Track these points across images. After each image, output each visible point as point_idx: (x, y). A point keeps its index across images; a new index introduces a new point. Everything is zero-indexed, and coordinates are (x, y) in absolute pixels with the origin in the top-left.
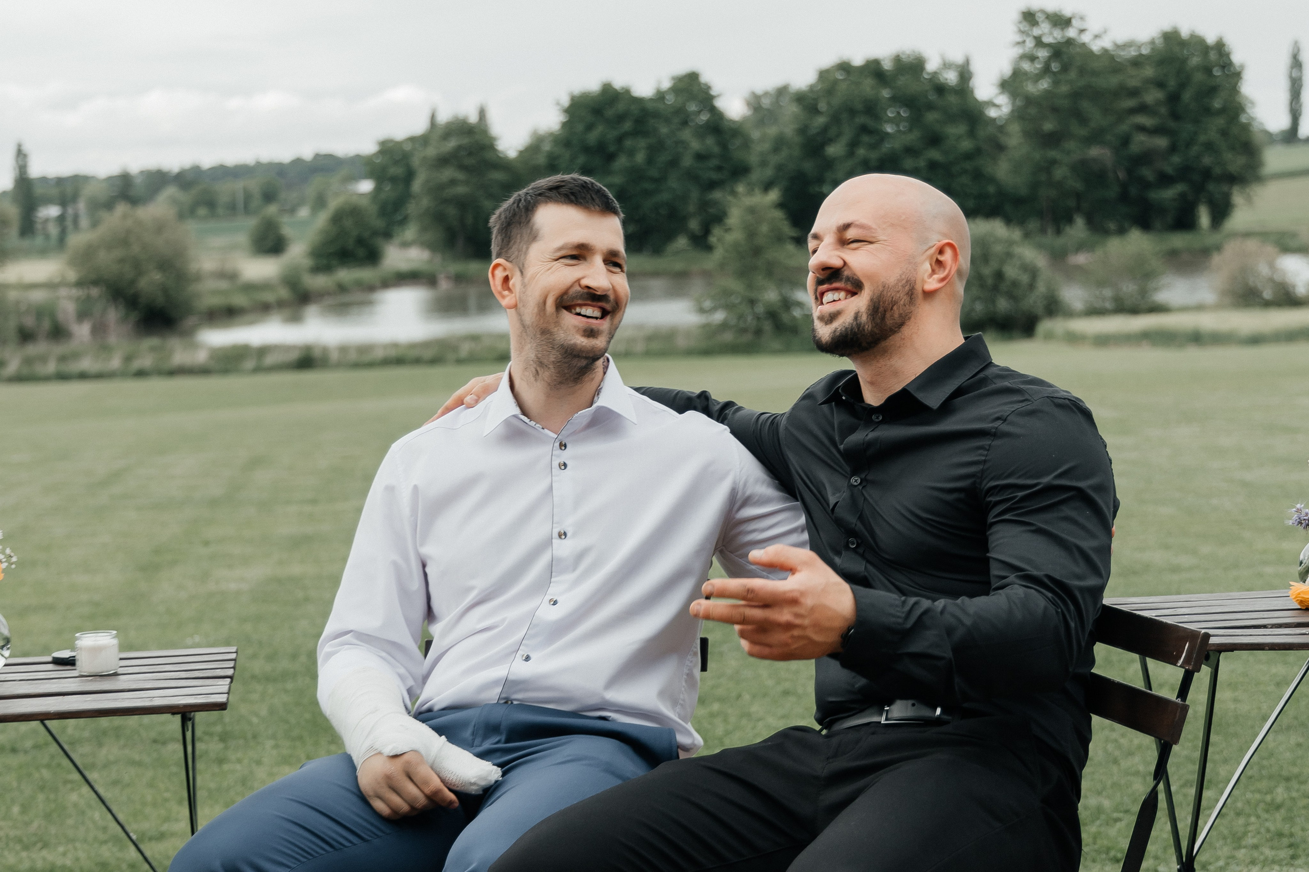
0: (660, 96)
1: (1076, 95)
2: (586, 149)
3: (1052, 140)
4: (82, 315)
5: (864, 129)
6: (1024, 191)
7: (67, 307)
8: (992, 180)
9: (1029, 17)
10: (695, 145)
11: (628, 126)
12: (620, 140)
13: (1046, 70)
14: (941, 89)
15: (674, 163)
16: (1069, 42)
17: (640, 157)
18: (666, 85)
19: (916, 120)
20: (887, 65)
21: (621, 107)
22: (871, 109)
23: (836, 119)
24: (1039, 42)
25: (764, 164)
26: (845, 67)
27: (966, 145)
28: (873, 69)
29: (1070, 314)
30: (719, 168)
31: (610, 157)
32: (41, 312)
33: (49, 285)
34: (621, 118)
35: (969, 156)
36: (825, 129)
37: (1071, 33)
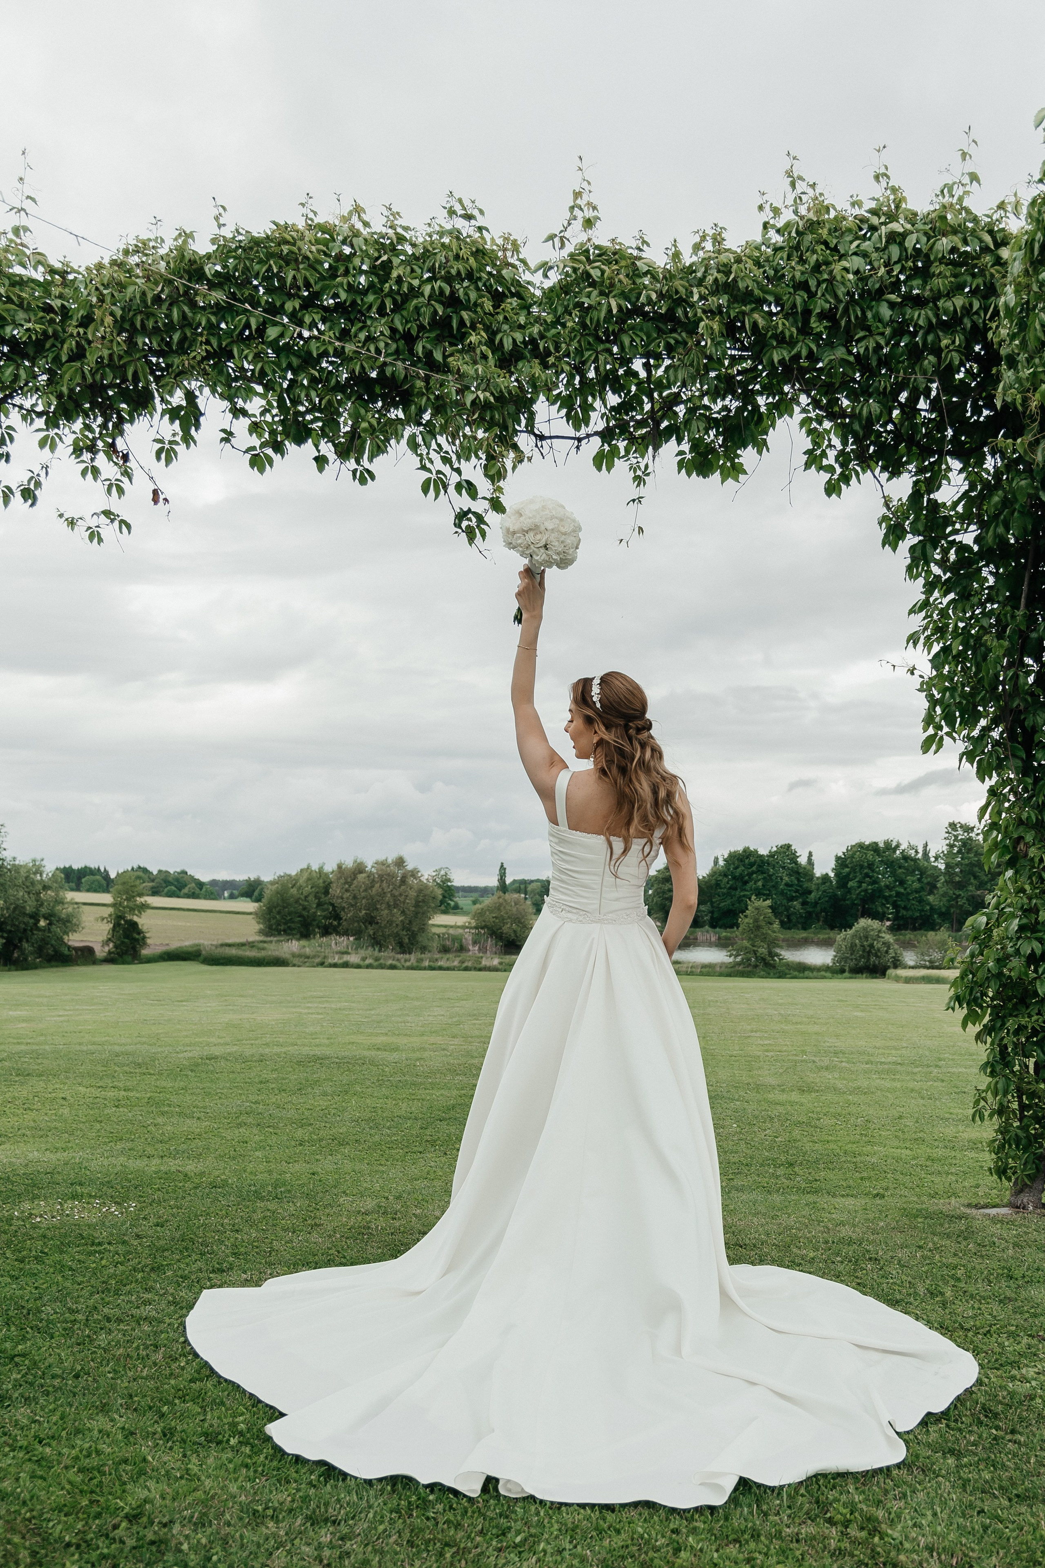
0: (772, 855)
1: (971, 865)
2: (734, 878)
3: (961, 886)
4: (475, 943)
5: (867, 875)
6: (943, 910)
7: (468, 937)
8: (929, 904)
9: (953, 826)
10: (786, 879)
11: (754, 868)
12: (750, 875)
13: (959, 852)
14: (906, 857)
15: (775, 887)
16: (970, 839)
17: (760, 884)
18: (775, 849)
19: (893, 874)
20: (882, 845)
21: (752, 859)
22: (871, 866)
23: (853, 870)
24: (956, 837)
25: (818, 889)
26: (861, 846)
27: (916, 885)
28: (874, 847)
29: (905, 967)
30: (797, 891)
31: (746, 883)
32: (454, 939)
33: (463, 927)
34: (752, 865)
35: (917, 891)
36: (849, 874)
37: (973, 835)
